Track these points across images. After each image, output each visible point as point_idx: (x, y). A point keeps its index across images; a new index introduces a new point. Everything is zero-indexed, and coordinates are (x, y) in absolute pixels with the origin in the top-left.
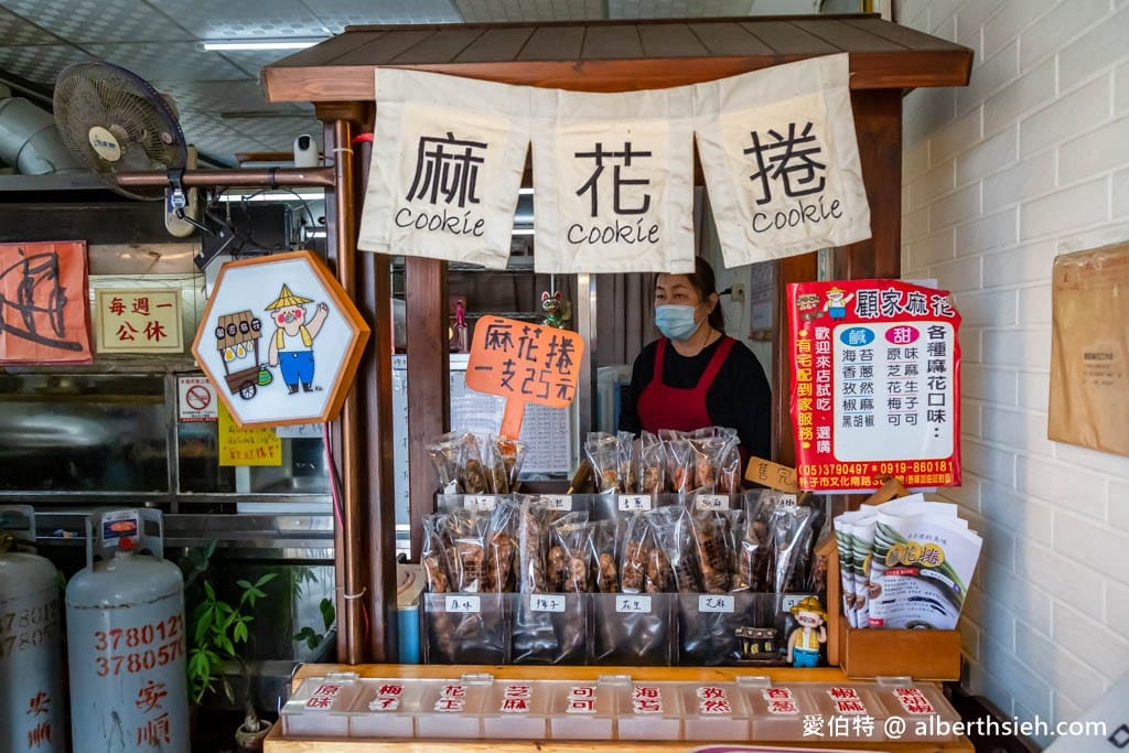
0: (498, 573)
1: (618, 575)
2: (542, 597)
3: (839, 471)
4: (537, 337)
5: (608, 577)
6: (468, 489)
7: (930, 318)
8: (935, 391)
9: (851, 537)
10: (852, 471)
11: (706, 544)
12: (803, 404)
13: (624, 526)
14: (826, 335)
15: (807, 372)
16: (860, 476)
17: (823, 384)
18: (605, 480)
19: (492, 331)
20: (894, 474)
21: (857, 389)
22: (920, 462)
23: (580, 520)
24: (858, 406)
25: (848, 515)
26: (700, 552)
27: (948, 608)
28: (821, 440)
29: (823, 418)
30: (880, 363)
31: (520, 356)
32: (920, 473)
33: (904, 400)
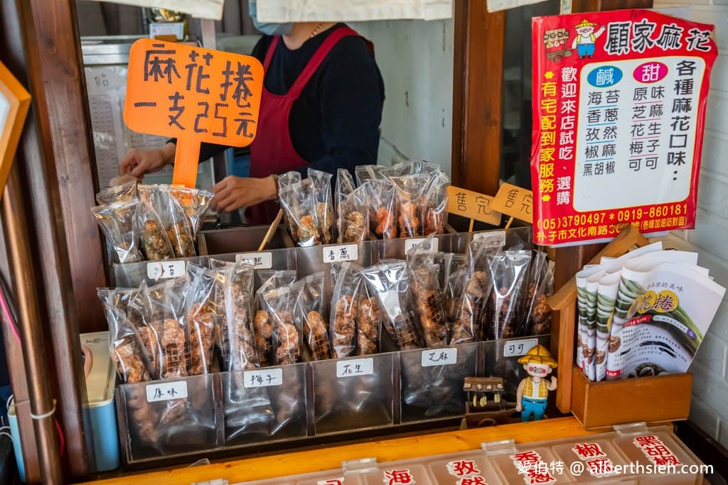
0: (202, 351)
1: (329, 332)
2: (256, 373)
3: (577, 223)
4: (208, 64)
5: (320, 337)
6: (150, 255)
7: (682, 52)
8: (678, 132)
9: (596, 296)
10: (590, 221)
11: (429, 299)
12: (546, 154)
13: (330, 280)
14: (573, 76)
15: (552, 119)
16: (597, 225)
17: (567, 131)
18: (303, 228)
19: (152, 57)
20: (631, 220)
21: (601, 134)
22: (656, 206)
23: (286, 281)
24: (600, 152)
25: (588, 269)
26: (423, 307)
27: (679, 351)
28: (561, 191)
29: (564, 168)
30: (625, 105)
31: (188, 87)
32: (655, 218)
33: (646, 143)
